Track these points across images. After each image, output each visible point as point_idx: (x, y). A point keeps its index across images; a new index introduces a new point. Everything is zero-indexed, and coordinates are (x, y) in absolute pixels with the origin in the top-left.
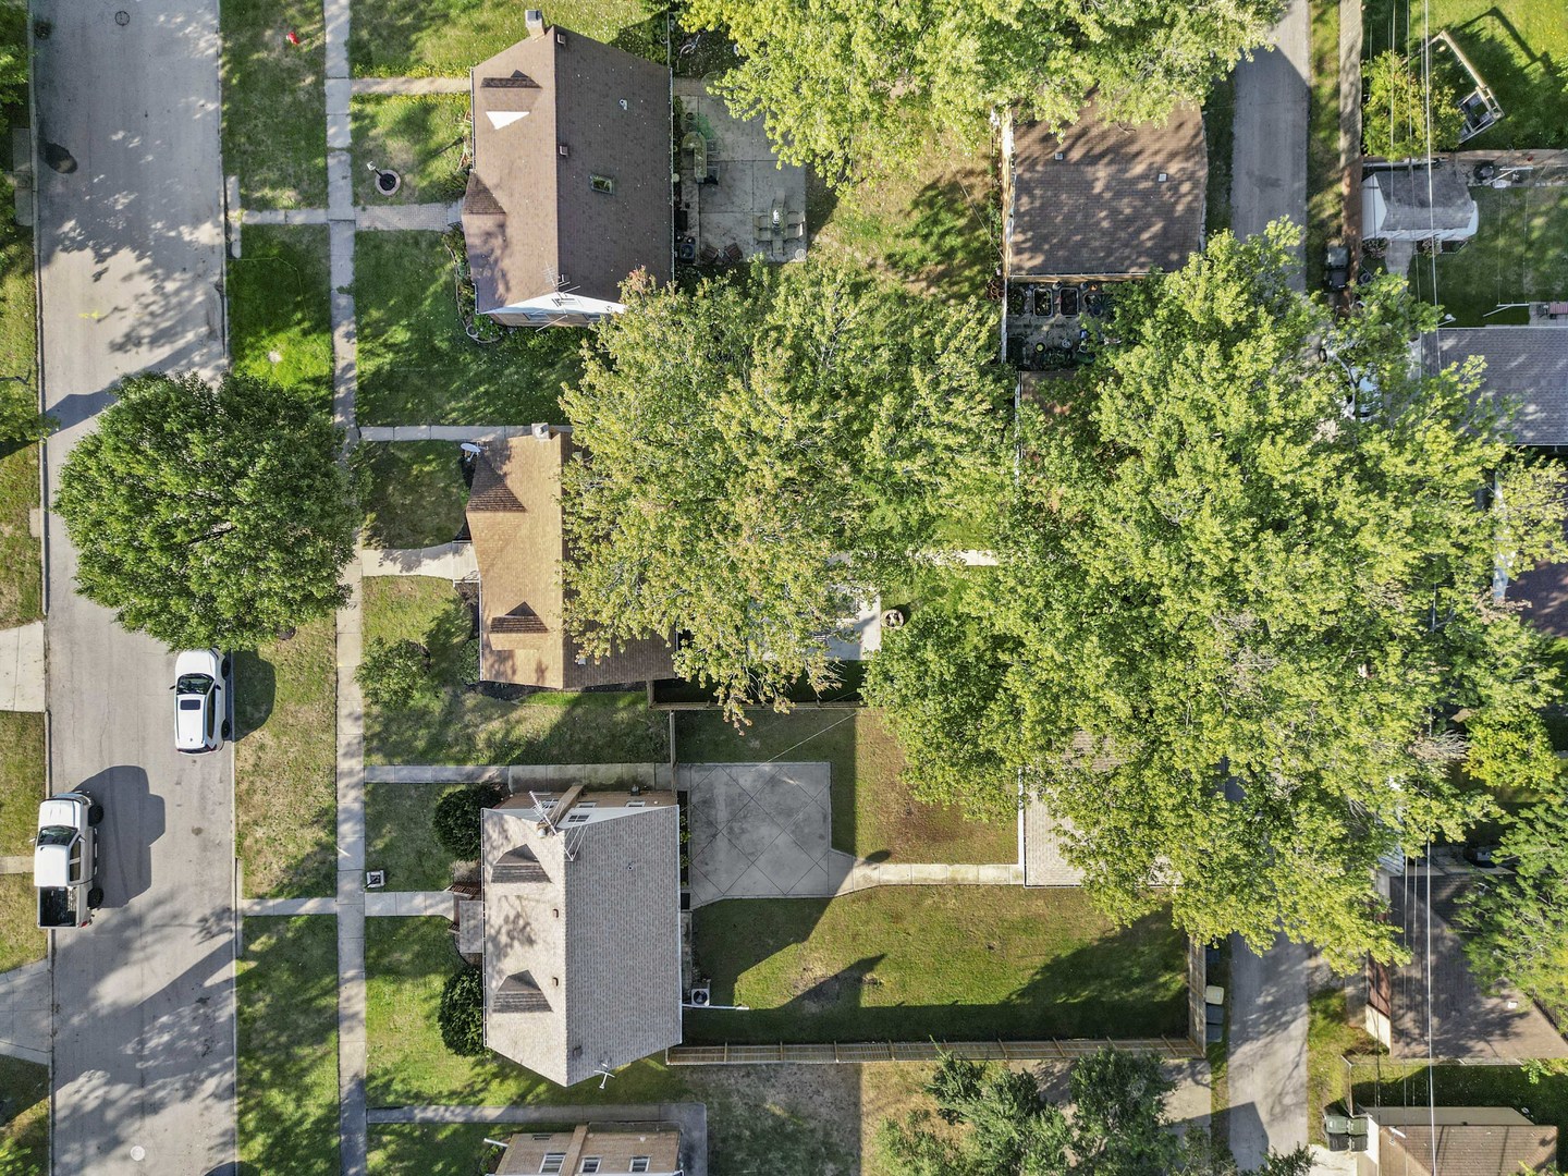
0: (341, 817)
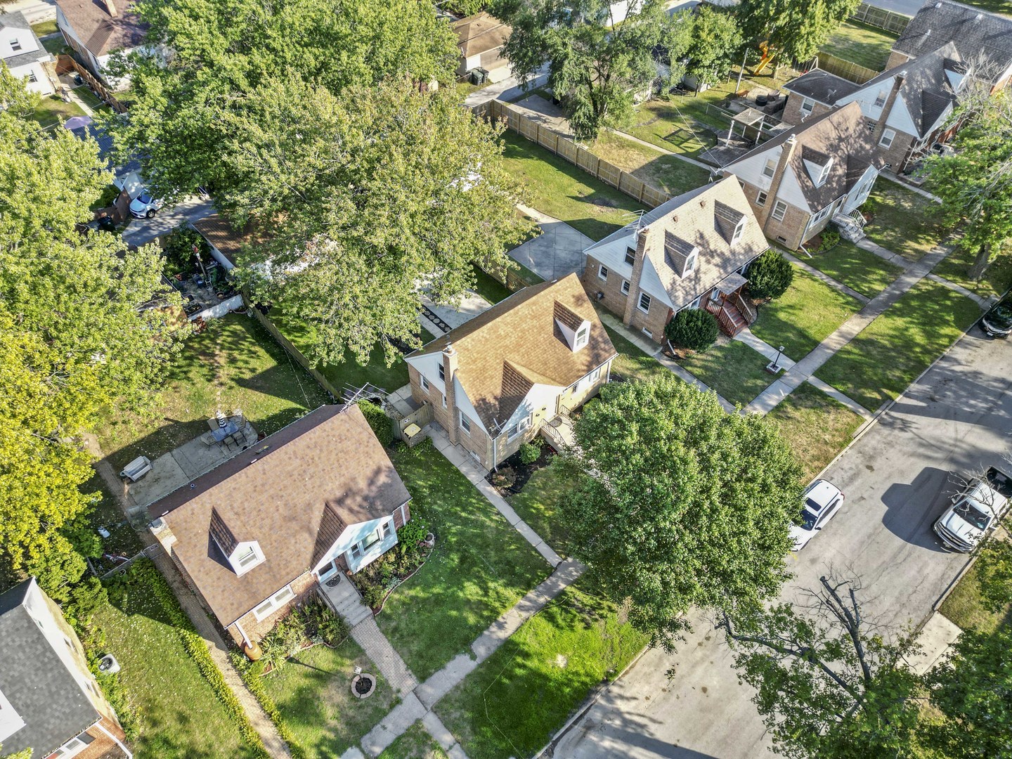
0: (770, 408)
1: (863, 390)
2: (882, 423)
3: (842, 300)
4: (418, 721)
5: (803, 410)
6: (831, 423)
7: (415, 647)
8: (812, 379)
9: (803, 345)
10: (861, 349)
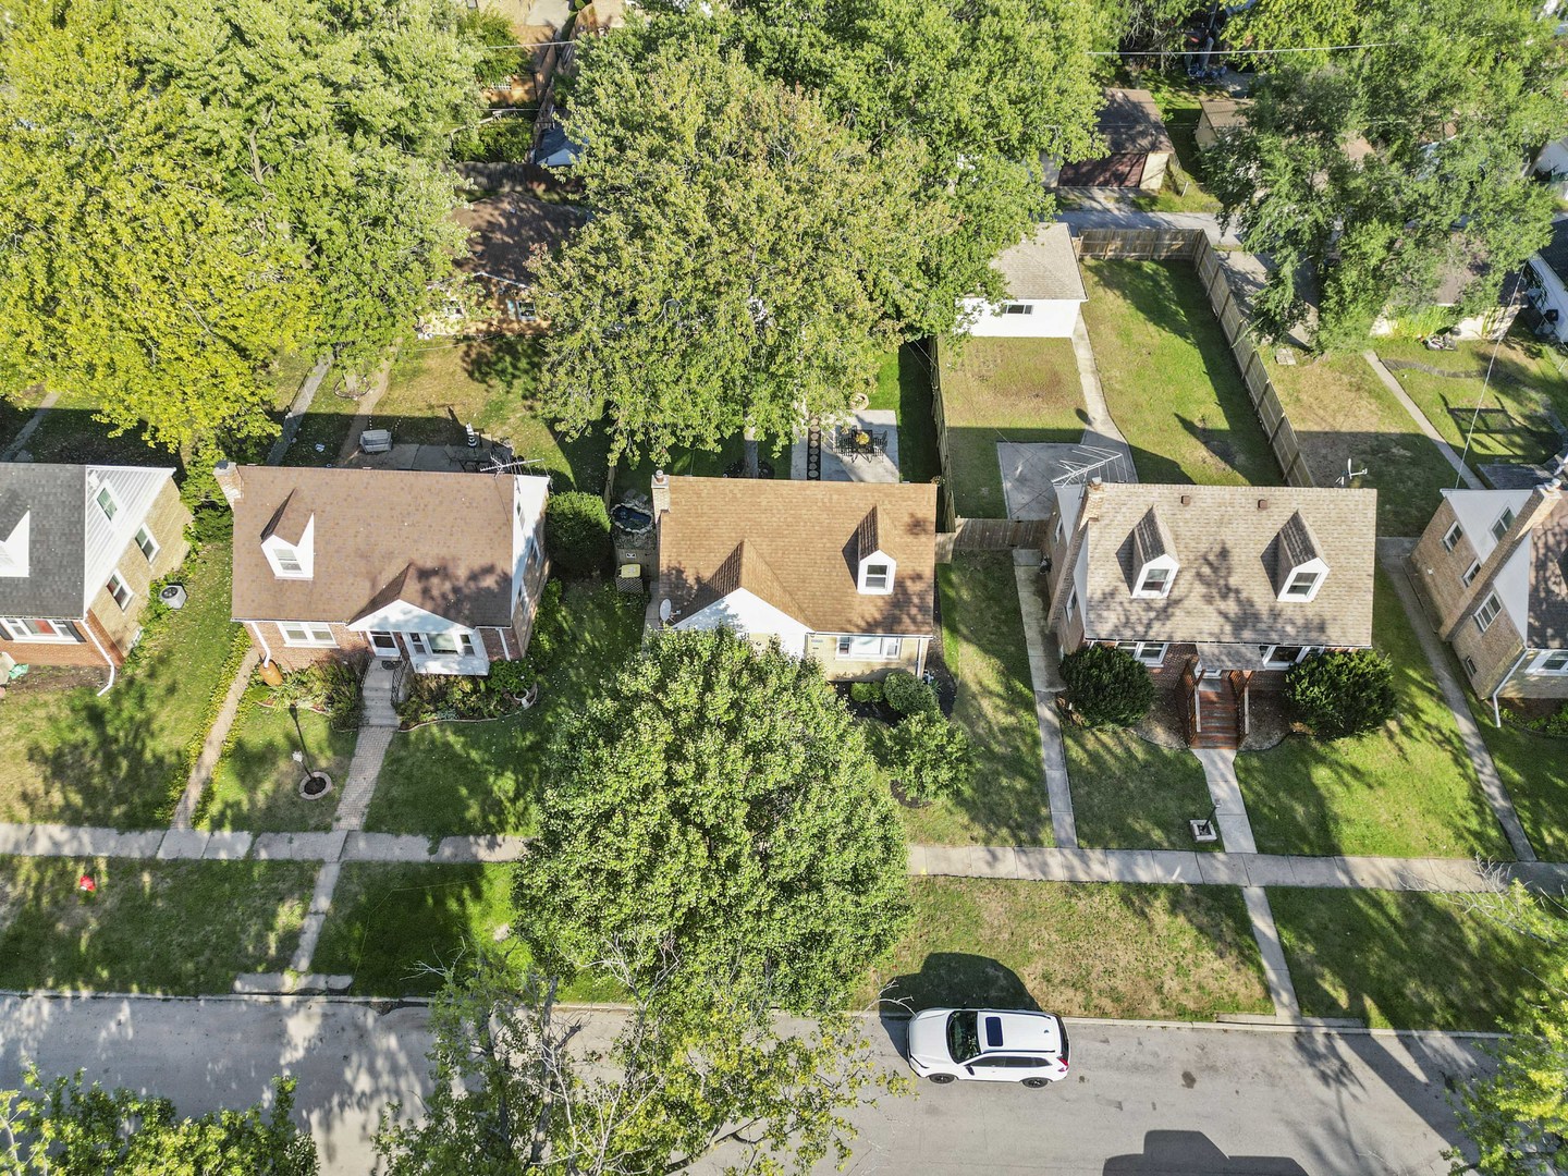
0: (1129, 879)
1: (1327, 972)
2: (1302, 1043)
3: (1474, 823)
4: (320, 863)
5: (1181, 920)
6: (1204, 971)
7: (395, 792)
8: (1254, 893)
9: (1303, 836)
10: (1406, 915)
